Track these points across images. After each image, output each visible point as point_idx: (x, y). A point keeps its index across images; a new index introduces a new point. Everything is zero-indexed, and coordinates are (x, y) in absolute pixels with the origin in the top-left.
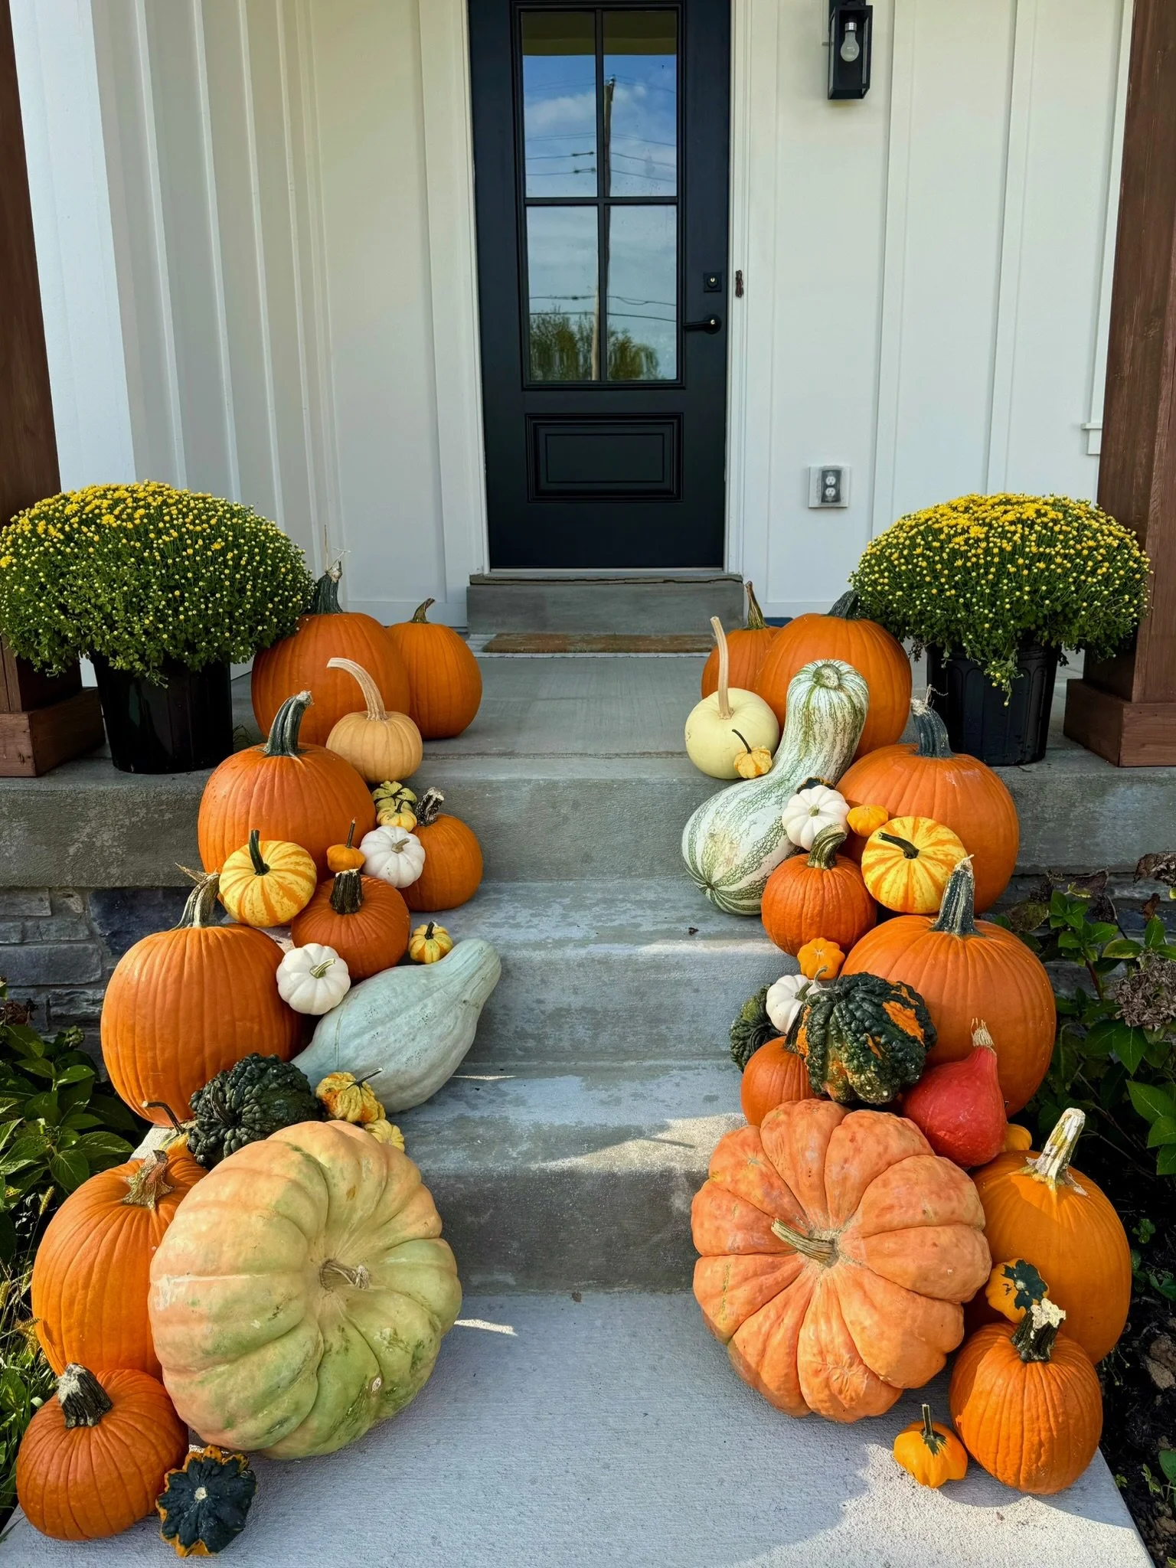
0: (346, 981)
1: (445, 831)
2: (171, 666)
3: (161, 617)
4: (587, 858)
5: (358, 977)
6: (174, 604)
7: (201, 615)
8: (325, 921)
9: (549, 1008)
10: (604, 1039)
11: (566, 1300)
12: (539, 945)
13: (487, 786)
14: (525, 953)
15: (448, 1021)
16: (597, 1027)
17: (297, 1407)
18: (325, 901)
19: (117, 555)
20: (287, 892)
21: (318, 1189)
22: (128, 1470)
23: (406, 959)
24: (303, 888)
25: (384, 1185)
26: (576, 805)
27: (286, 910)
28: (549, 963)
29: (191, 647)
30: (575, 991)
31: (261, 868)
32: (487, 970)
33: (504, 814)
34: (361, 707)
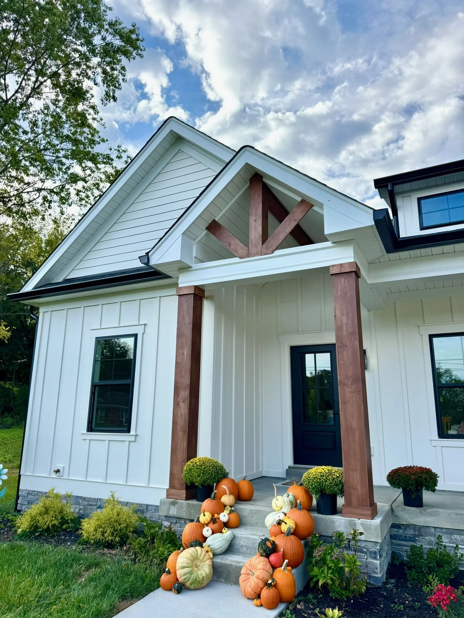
0: (211, 533)
1: (233, 515)
2: (202, 485)
3: (201, 478)
4: (257, 523)
5: (213, 533)
6: (203, 476)
7: (207, 478)
8: (211, 524)
9: (241, 544)
10: (248, 551)
11: (230, 585)
12: (241, 534)
13: (243, 509)
14: (238, 535)
15: (223, 541)
16: (247, 549)
17: (188, 577)
18: (212, 522)
19: (198, 469)
20: (207, 519)
21: (196, 552)
22: (170, 580)
23: (221, 532)
24: (209, 519)
25: (205, 556)
26: (255, 514)
27: (207, 522)
28: (241, 537)
29: (205, 483)
30: (244, 542)
31: (204, 515)
32: (230, 536)
33: (245, 514)
34: (226, 494)
